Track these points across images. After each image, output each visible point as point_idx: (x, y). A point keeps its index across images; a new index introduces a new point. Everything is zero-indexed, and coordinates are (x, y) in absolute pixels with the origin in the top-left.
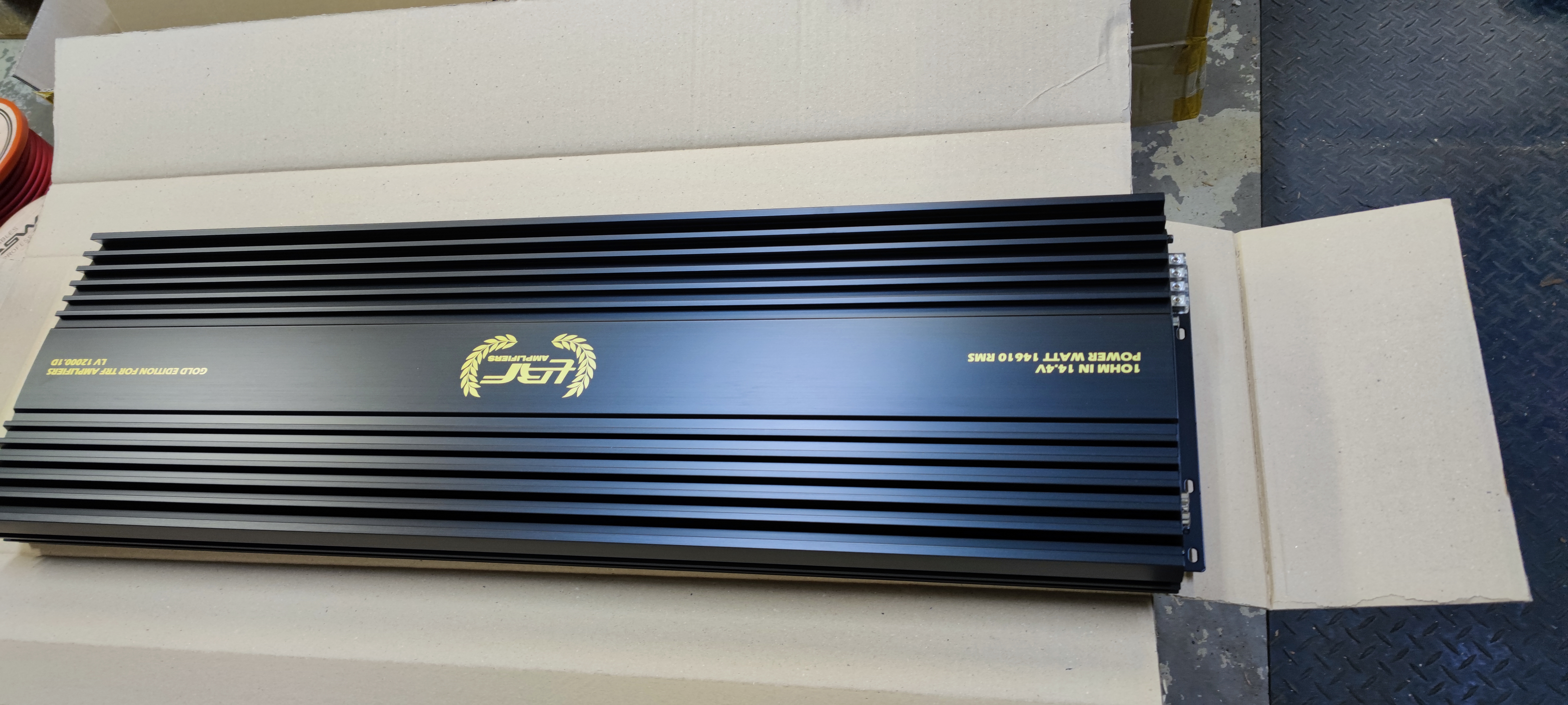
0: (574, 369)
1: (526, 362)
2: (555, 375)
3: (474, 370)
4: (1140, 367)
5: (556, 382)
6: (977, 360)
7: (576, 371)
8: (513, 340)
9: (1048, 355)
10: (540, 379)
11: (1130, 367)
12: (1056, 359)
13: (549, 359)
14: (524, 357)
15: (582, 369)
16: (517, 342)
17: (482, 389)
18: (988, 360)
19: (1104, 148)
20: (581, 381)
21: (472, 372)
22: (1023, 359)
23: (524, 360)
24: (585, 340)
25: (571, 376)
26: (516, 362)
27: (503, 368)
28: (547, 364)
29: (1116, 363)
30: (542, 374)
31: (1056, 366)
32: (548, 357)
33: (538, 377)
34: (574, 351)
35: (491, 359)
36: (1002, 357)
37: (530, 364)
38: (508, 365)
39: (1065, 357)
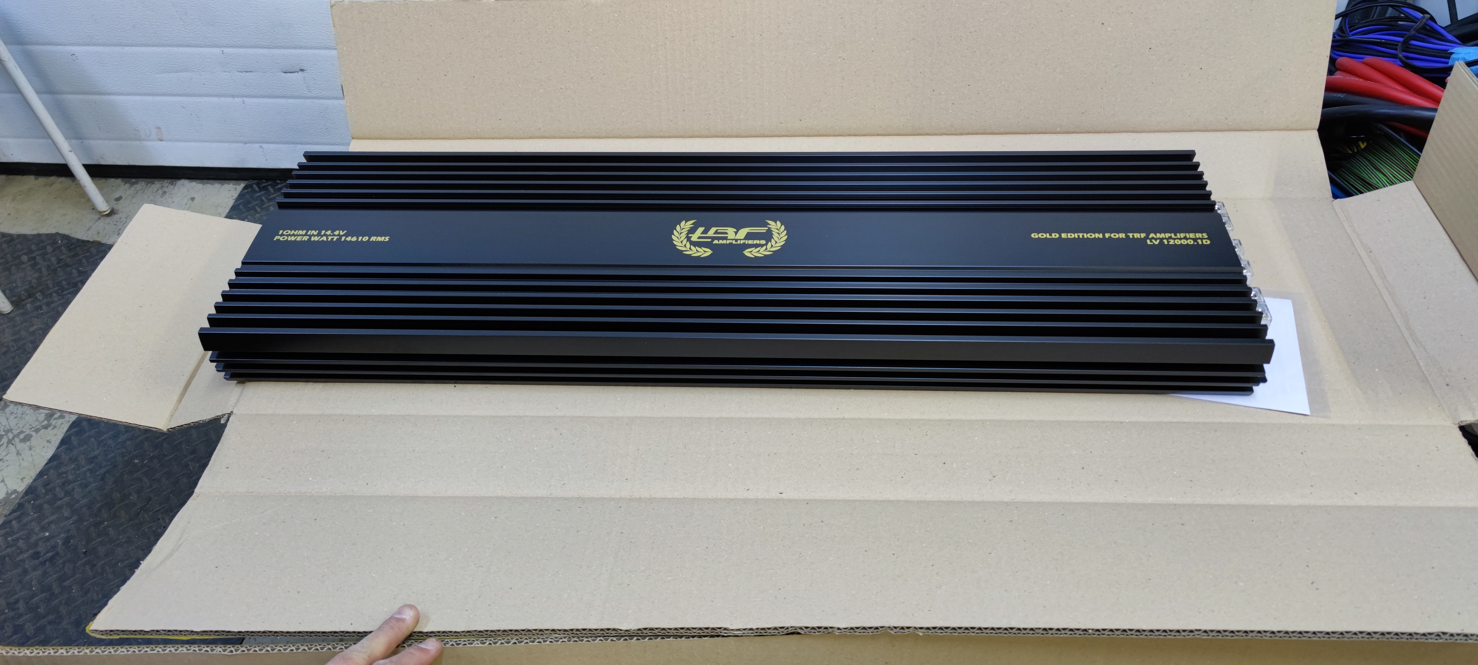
0: (690, 235)
1: (732, 240)
2: (705, 232)
3: (775, 236)
4: (279, 232)
5: (703, 228)
6: (383, 238)
7: (687, 234)
8: (747, 253)
9: (335, 240)
10: (717, 230)
11: (285, 233)
12: (330, 238)
13: (713, 241)
14: (734, 242)
15: (684, 235)
16: (744, 252)
17: (766, 225)
18: (376, 238)
19: (227, 468)
20: (683, 229)
21: (778, 235)
22: (351, 238)
23: (734, 241)
24: (684, 252)
25: (692, 231)
26: (740, 240)
27: (749, 236)
28: (713, 238)
29: (294, 235)
30: (716, 232)
31: (332, 234)
32: (714, 243)
33: (718, 231)
34: (692, 246)
35: (763, 242)
36: (366, 239)
37: (728, 238)
38: (745, 238)
39: (324, 238)
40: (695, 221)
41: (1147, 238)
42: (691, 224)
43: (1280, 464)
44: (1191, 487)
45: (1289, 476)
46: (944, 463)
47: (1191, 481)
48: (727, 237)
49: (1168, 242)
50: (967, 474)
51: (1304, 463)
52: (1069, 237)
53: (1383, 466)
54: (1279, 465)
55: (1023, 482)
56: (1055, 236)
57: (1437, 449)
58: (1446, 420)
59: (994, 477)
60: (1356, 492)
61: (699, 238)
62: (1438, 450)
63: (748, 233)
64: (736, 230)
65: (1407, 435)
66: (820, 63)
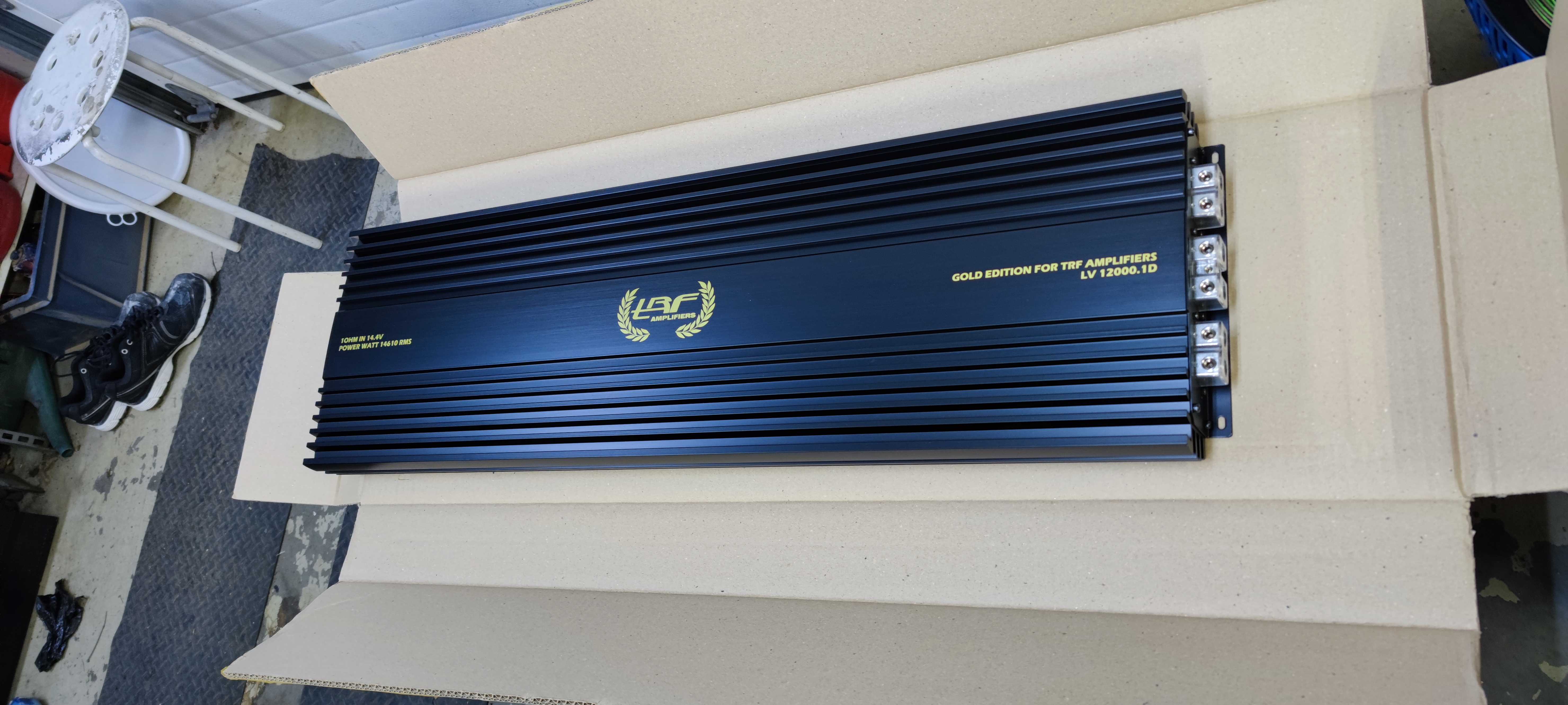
0: (632, 312)
1: (667, 314)
2: (645, 305)
3: (705, 304)
5: (644, 300)
7: (630, 310)
8: (679, 334)
10: (655, 301)
13: (651, 319)
14: (669, 318)
15: (627, 313)
16: (676, 333)
17: (698, 288)
20: (627, 302)
21: (707, 302)
23: (669, 316)
24: (626, 337)
25: (635, 304)
26: (674, 314)
27: (681, 308)
28: (652, 314)
30: (654, 305)
33: (656, 303)
34: (633, 327)
35: (694, 315)
37: (664, 313)
38: (678, 311)
40: (638, 289)
41: (1082, 268)
42: (634, 296)
43: (1211, 562)
44: (1101, 593)
45: (1215, 580)
46: (866, 558)
47: (1103, 585)
48: (663, 311)
49: (1106, 272)
50: (884, 572)
51: (1240, 561)
52: (994, 276)
53: (1337, 566)
54: (1209, 563)
55: (933, 584)
56: (979, 275)
57: (1421, 540)
58: (1454, 492)
59: (908, 576)
60: (1289, 605)
61: (641, 314)
62: (1421, 542)
63: (682, 303)
64: (671, 300)
65: (1388, 518)
66: (748, 33)
